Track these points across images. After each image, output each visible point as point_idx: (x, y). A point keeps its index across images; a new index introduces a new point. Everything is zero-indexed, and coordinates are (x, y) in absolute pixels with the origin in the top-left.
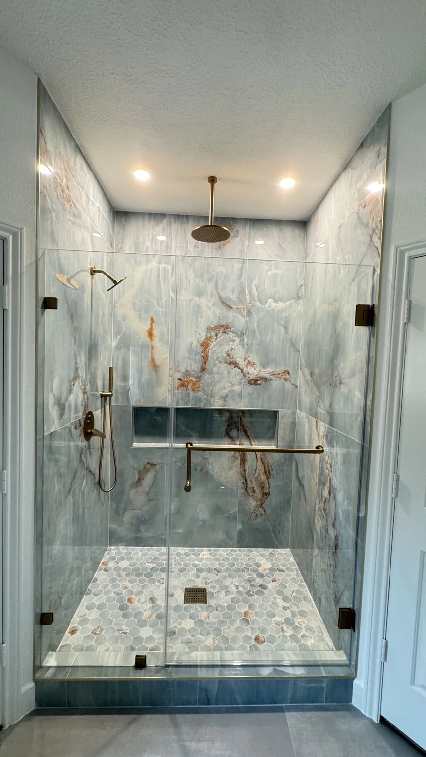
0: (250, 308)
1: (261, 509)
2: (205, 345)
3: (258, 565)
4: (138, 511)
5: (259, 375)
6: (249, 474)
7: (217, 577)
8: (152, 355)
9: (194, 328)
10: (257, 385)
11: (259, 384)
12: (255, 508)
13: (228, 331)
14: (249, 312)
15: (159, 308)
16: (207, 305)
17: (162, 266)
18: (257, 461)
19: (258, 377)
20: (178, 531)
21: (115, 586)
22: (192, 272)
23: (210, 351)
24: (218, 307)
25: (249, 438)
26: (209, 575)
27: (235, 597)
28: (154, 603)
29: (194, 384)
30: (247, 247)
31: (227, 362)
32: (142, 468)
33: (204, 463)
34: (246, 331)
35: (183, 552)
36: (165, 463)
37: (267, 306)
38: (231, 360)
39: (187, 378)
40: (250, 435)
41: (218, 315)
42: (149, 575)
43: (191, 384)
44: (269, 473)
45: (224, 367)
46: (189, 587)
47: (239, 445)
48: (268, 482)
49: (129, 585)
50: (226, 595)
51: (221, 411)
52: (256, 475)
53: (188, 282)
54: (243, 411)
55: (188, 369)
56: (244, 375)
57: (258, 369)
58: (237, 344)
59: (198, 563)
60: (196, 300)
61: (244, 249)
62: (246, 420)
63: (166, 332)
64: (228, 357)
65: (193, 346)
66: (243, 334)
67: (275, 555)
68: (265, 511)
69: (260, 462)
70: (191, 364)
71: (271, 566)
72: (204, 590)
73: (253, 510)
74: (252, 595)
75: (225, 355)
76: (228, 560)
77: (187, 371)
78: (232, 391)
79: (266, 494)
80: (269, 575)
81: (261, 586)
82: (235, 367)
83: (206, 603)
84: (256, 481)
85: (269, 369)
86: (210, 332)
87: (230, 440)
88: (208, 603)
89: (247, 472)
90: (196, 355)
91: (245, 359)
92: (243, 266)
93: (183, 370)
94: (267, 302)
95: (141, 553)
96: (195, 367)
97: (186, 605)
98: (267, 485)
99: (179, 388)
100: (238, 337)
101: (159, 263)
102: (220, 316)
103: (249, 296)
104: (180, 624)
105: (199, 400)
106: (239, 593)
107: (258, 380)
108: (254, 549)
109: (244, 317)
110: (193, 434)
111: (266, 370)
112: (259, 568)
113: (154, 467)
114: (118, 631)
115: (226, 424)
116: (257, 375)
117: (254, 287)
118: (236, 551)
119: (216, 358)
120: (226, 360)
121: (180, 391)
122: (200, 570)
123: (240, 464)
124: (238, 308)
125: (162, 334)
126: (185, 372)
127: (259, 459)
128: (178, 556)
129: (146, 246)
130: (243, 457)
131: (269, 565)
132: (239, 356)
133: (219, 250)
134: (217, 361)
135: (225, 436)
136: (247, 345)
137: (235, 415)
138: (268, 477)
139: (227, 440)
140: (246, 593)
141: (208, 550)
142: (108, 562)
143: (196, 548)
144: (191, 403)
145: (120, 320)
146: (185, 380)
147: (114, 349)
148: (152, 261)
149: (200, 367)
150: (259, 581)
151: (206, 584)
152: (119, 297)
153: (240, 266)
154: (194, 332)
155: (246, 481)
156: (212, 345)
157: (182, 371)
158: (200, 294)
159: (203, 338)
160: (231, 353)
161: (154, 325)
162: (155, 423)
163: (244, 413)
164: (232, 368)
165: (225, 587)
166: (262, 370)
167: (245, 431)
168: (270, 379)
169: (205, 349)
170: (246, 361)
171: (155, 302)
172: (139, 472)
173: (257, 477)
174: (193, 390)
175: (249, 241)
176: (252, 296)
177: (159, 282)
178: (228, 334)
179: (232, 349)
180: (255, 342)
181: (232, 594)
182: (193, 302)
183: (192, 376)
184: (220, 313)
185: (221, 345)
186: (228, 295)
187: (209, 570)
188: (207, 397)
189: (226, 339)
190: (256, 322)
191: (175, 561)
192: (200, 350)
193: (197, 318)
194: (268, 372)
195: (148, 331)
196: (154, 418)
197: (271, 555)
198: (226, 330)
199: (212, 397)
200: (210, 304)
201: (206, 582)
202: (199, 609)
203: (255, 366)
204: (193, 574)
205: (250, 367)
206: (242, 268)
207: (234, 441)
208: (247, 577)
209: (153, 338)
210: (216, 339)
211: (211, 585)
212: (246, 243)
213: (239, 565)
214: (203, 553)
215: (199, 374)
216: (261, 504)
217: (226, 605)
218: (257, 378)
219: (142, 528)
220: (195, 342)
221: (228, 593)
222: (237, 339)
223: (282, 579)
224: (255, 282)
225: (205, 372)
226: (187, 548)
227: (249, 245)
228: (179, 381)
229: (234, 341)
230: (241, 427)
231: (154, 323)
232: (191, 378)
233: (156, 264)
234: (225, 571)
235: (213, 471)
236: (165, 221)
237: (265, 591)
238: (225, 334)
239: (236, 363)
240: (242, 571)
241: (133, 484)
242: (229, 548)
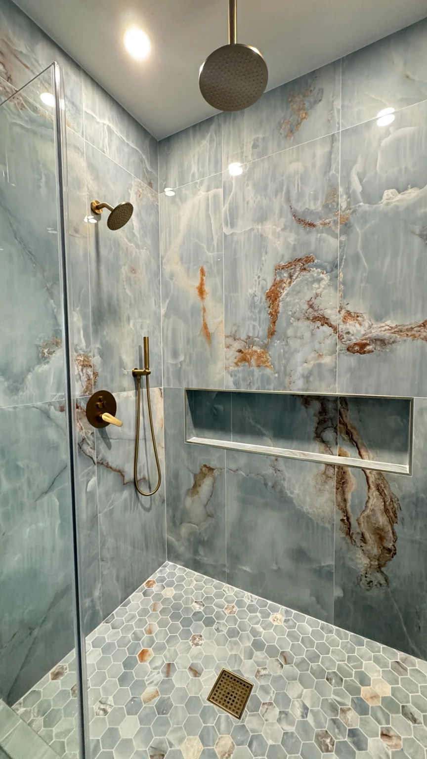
0: (347, 219)
1: (379, 575)
2: (273, 296)
3: (364, 680)
4: (196, 526)
5: (370, 335)
6: (352, 507)
7: (280, 672)
8: (204, 320)
9: (256, 271)
10: (364, 353)
11: (369, 352)
12: (366, 570)
13: (309, 267)
14: (346, 224)
15: (210, 254)
16: (274, 233)
17: (211, 193)
18: (369, 487)
19: (366, 339)
20: (245, 568)
21: (141, 623)
22: (250, 187)
23: (281, 304)
24: (291, 231)
25: (357, 446)
26: (269, 661)
27: (292, 733)
28: (167, 677)
29: (260, 357)
30: (338, 111)
31: (308, 319)
32: (198, 471)
33: (277, 477)
34: (341, 260)
35: (248, 602)
36: (224, 469)
37: (382, 205)
38: (316, 314)
39: (249, 348)
40: (359, 442)
41: (292, 243)
42: (187, 623)
43: (255, 357)
44: (395, 513)
45: (304, 327)
46: (229, 669)
47: (339, 455)
48: (393, 529)
49: (156, 628)
50: (279, 720)
51: (307, 400)
52: (368, 512)
53: (246, 205)
54: (344, 400)
55: (251, 335)
56: (340, 337)
57: (366, 324)
58: (325, 285)
59: (261, 629)
60: (258, 229)
61: (333, 117)
62: (351, 416)
63: (219, 285)
64: (311, 309)
65: (256, 298)
66: (336, 266)
67: (406, 670)
68: (386, 580)
69: (374, 493)
70: (254, 326)
71: (390, 695)
72: (248, 687)
73: (363, 573)
74: (327, 750)
75: (306, 307)
76: (312, 643)
77: (249, 337)
78: (320, 366)
79: (389, 550)
80: (380, 715)
81: (353, 733)
82: (322, 325)
83: (239, 718)
84: (368, 522)
85: (390, 322)
86: (280, 274)
87: (322, 447)
88: (243, 722)
89: (348, 505)
90: (260, 312)
91: (341, 308)
92: (332, 147)
93: (243, 336)
94: (381, 198)
95: (195, 583)
96: (261, 331)
97: (209, 704)
98: (391, 535)
99: (239, 364)
100: (327, 273)
101: (208, 190)
102: (295, 245)
103: (345, 197)
104: (181, 740)
105: (266, 380)
106: (304, 727)
107: (366, 345)
108: (366, 640)
109: (336, 236)
110: (267, 433)
111: (383, 325)
112: (363, 688)
113: (211, 472)
114: (100, 701)
115: (316, 419)
116: (364, 335)
117: (355, 180)
118: (331, 631)
119: (290, 313)
120: (307, 315)
121: (241, 368)
122: (258, 645)
123: (337, 489)
124: (325, 224)
125: (215, 290)
126: (246, 339)
127: (372, 486)
128: (239, 607)
129: (192, 172)
130: (343, 478)
131: (385, 690)
132: (330, 305)
133: (291, 137)
134: (292, 319)
135: (314, 439)
136: (344, 283)
137: (330, 406)
138: (392, 522)
139: (317, 445)
140: (317, 736)
141: (287, 612)
142: (154, 582)
143: (270, 602)
144: (256, 386)
145: (168, 279)
146: (246, 351)
147: (163, 318)
148: (199, 190)
149: (266, 331)
150: (352, 718)
151: (256, 676)
152: (166, 251)
153: (327, 149)
154: (256, 277)
155: (348, 519)
156: (284, 294)
157: (242, 338)
158: (262, 218)
159: (269, 285)
160: (316, 302)
161: (204, 278)
162: (216, 412)
163: (347, 404)
164: (318, 327)
165: (284, 700)
166: (375, 326)
167: (348, 433)
168: (392, 340)
169: (273, 301)
170: (343, 312)
171: (205, 246)
172: (195, 476)
173: (368, 517)
174: (259, 366)
175: (343, 100)
176: (350, 195)
177: (208, 217)
178: (309, 271)
179: (317, 295)
180: (358, 277)
181: (291, 723)
182: (253, 233)
183: (256, 346)
184: (295, 240)
185: (298, 292)
186: (307, 206)
187: (272, 652)
188: (279, 375)
189: (307, 280)
190: (360, 239)
191: (230, 613)
192: (265, 303)
193: (261, 256)
194: (387, 327)
195: (197, 288)
196: (216, 406)
197: (398, 666)
198: (306, 266)
199: (286, 375)
200: (279, 229)
201: (258, 672)
202: (223, 726)
203: (359, 318)
204: (245, 647)
205: (351, 322)
206: (330, 153)
207: (330, 448)
208: (333, 697)
209: (204, 296)
210: (290, 283)
211: (263, 682)
212: (338, 104)
213: (327, 664)
214: (276, 614)
215: (266, 342)
216: (380, 566)
217: (270, 742)
218: (365, 341)
219: (201, 551)
220: (258, 293)
221: (284, 715)
222: (326, 277)
223: (405, 740)
224: (357, 168)
225: (274, 337)
226: (256, 597)
227: (343, 106)
228: (238, 353)
229: (319, 280)
230: (342, 426)
231: (204, 276)
232: (254, 348)
233: (204, 193)
234: (297, 665)
235: (292, 493)
236: (213, 127)
237: (357, 752)
238: (304, 273)
239: (324, 317)
240: (327, 679)
241: (189, 490)
242: (321, 622)
